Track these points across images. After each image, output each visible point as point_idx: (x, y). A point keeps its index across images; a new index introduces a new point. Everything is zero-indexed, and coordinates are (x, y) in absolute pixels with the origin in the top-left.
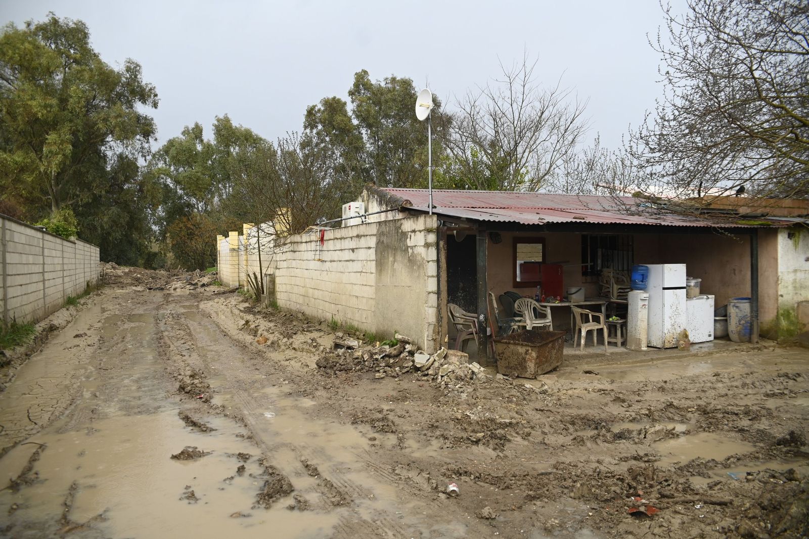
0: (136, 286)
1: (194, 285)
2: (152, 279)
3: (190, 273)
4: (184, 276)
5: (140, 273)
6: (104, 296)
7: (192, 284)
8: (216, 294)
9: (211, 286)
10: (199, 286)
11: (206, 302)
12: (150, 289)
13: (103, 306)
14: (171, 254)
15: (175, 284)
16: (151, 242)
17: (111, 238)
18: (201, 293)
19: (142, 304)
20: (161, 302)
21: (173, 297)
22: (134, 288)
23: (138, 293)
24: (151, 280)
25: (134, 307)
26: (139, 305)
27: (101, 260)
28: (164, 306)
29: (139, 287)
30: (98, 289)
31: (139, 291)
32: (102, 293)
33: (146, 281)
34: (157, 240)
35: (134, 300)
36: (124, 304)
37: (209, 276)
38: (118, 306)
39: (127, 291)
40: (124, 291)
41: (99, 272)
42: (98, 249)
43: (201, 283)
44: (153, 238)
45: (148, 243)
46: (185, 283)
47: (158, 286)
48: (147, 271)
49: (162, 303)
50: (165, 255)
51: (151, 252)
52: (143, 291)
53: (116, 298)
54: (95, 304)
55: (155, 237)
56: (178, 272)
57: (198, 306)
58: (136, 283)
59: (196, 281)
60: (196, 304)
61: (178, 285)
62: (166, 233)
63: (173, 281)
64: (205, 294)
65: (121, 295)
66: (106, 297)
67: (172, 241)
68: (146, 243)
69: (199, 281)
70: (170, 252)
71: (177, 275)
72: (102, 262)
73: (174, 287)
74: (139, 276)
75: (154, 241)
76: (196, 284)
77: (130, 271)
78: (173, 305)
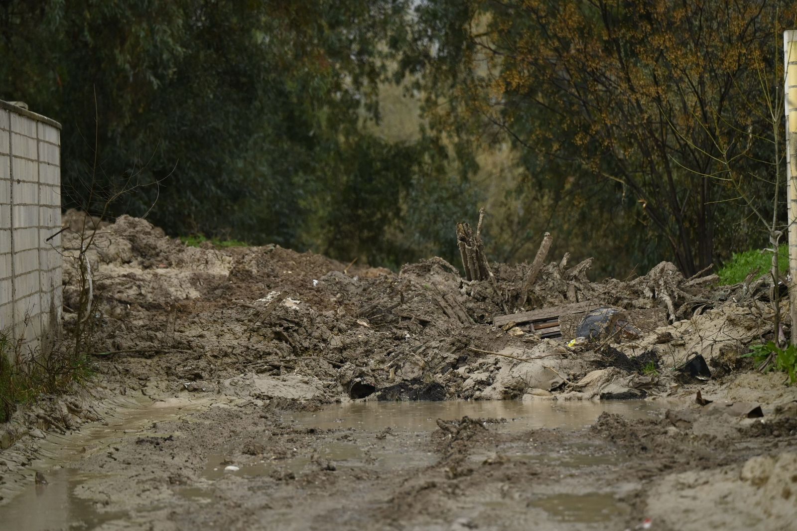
0: (274, 370)
1: (634, 365)
2: (377, 325)
3: (615, 286)
4: (572, 308)
5: (300, 288)
6: (86, 431)
7: (619, 361)
8: (765, 430)
9: (747, 377)
10: (666, 374)
11: (689, 477)
12: (359, 391)
13: (81, 492)
14: (505, 153)
15: (514, 362)
16: (373, 74)
17: (123, 59)
18: (671, 419)
19: (309, 481)
20: (417, 471)
21: (497, 441)
22: (264, 383)
23: (286, 418)
24: (364, 331)
25: (260, 499)
26: (286, 490)
27: (69, 202)
28: (435, 496)
29: (294, 377)
30: (55, 390)
31: (293, 404)
32: (74, 409)
33: (336, 341)
34: (409, 64)
35: (258, 461)
36: (204, 483)
37: (731, 309)
38: (166, 494)
39: (221, 403)
40: (202, 402)
41: (58, 277)
42: (53, 136)
43: (682, 356)
44: (383, 47)
45: (357, 83)
46: (579, 351)
47: (409, 372)
48: (342, 273)
49: (422, 481)
50: (470, 165)
51: (375, 142)
52: (319, 403)
53: (155, 443)
54: (40, 478)
55: (394, 43)
56: (539, 277)
57: (637, 501)
58: (278, 351)
59: (648, 341)
60: (628, 487)
61: (530, 369)
62: (466, 15)
63: (503, 337)
64: (697, 429)
65: (184, 426)
66: (97, 436)
67: (509, 67)
68: (347, 81)
69: (665, 339)
70: (495, 141)
71: (533, 302)
72: (74, 215)
73: (504, 377)
74: (291, 303)
75: (393, 66)
76: (651, 359)
77: (239, 274)
78: (491, 493)
